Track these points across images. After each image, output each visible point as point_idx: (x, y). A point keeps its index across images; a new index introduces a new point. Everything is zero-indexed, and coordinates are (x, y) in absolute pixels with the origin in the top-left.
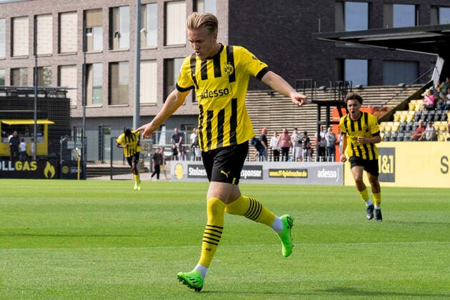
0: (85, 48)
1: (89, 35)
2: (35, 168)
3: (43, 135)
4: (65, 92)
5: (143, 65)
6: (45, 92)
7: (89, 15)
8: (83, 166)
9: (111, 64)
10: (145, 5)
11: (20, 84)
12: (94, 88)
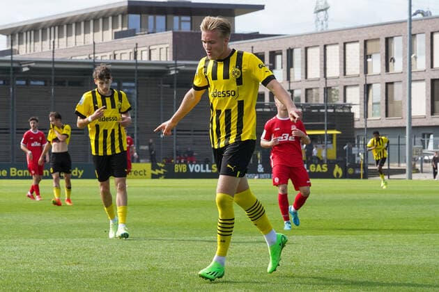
0: (366, 71)
1: (369, 60)
2: (326, 170)
3: (332, 143)
4: (350, 108)
5: (413, 85)
6: (334, 107)
7: (369, 44)
8: (365, 168)
9: (387, 84)
10: (415, 35)
11: (313, 102)
12: (373, 104)
